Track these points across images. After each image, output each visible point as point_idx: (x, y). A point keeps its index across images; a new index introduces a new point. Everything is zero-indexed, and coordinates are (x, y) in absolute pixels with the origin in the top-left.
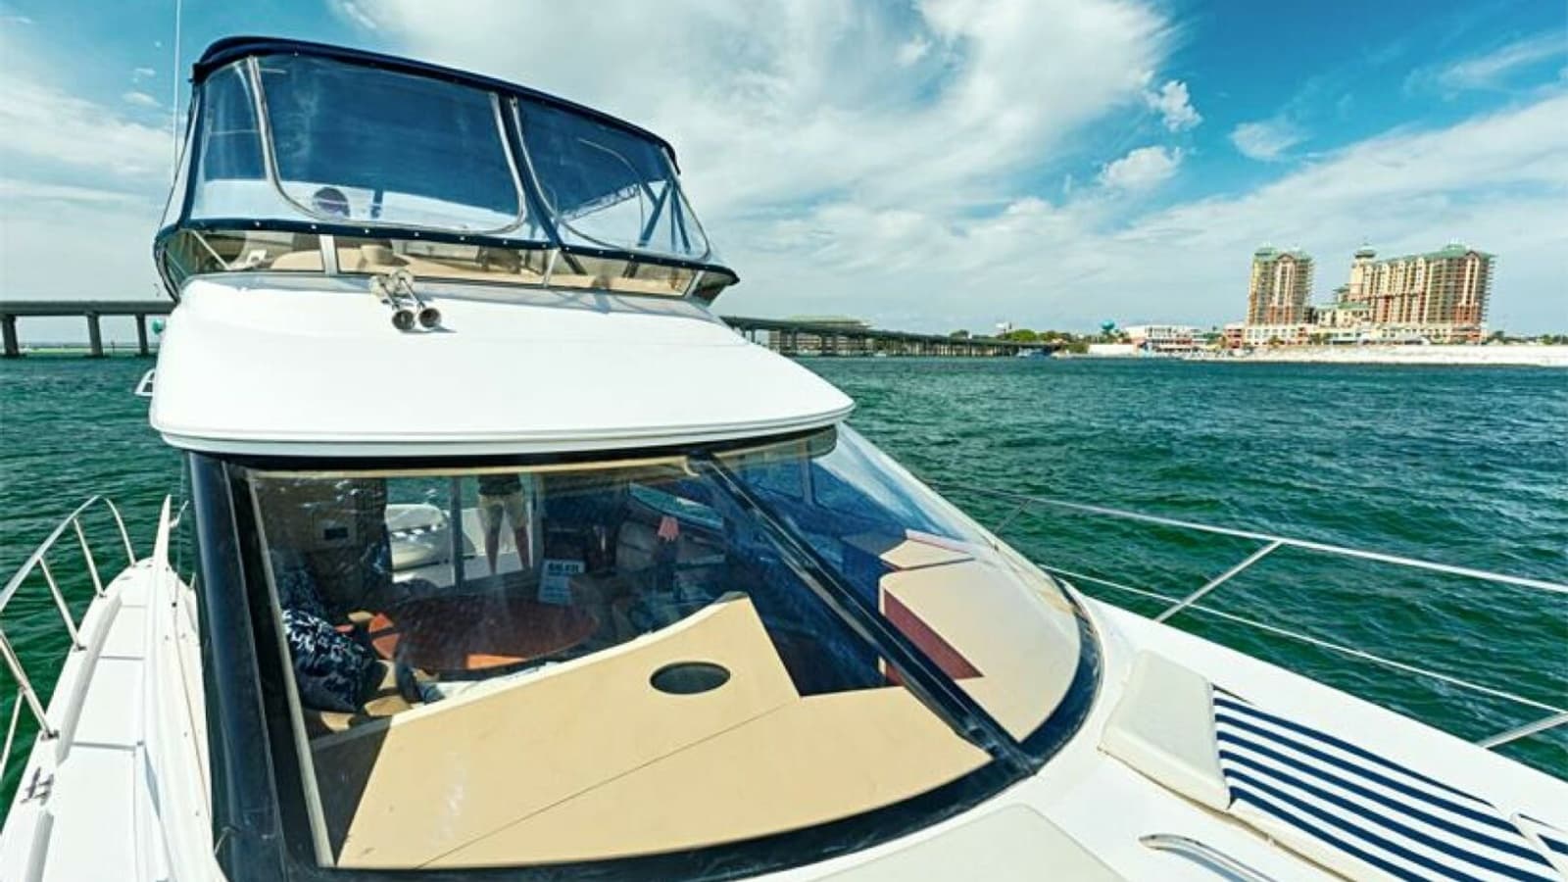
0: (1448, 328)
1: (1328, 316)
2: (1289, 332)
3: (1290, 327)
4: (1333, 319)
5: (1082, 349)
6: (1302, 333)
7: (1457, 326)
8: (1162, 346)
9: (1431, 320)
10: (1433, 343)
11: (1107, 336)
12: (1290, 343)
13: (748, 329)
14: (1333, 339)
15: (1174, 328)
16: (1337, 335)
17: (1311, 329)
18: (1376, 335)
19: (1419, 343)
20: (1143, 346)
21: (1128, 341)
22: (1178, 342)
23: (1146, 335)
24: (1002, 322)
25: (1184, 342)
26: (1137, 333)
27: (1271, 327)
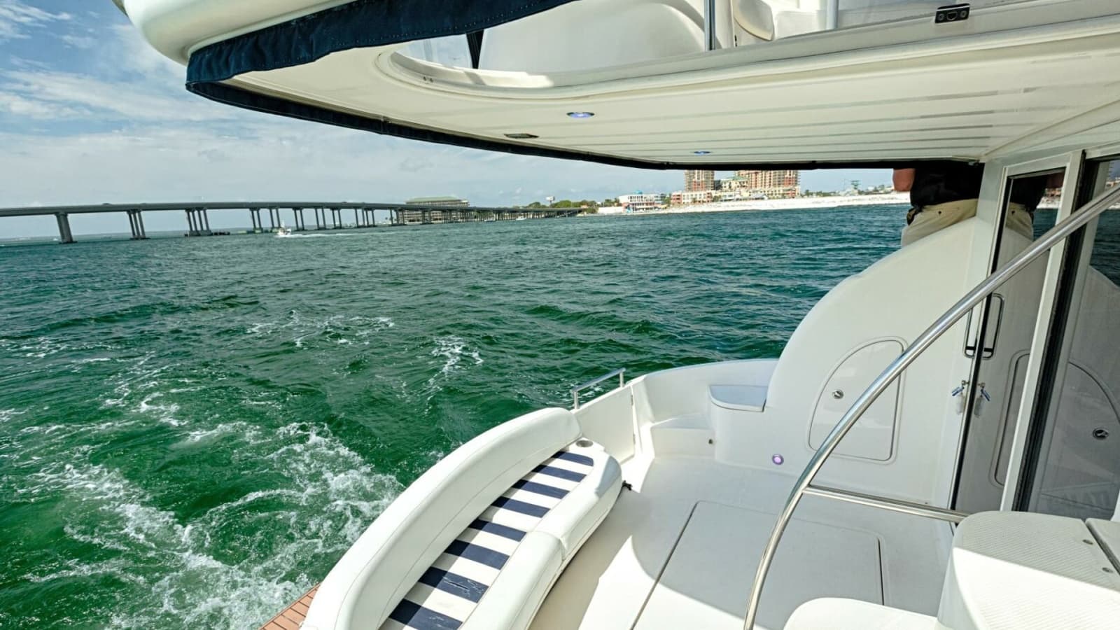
0: (781, 189)
1: (727, 184)
2: (702, 196)
3: (703, 193)
4: (730, 187)
5: (594, 211)
6: (709, 195)
7: (785, 188)
8: (638, 207)
9: (774, 185)
10: (769, 199)
11: (608, 203)
12: (703, 202)
13: (400, 210)
14: (724, 198)
15: (644, 195)
16: (725, 196)
17: (714, 193)
18: (746, 195)
19: (762, 199)
20: (627, 207)
21: (619, 205)
22: (647, 204)
23: (629, 201)
24: (549, 196)
25: (651, 204)
26: (624, 199)
27: (694, 193)
